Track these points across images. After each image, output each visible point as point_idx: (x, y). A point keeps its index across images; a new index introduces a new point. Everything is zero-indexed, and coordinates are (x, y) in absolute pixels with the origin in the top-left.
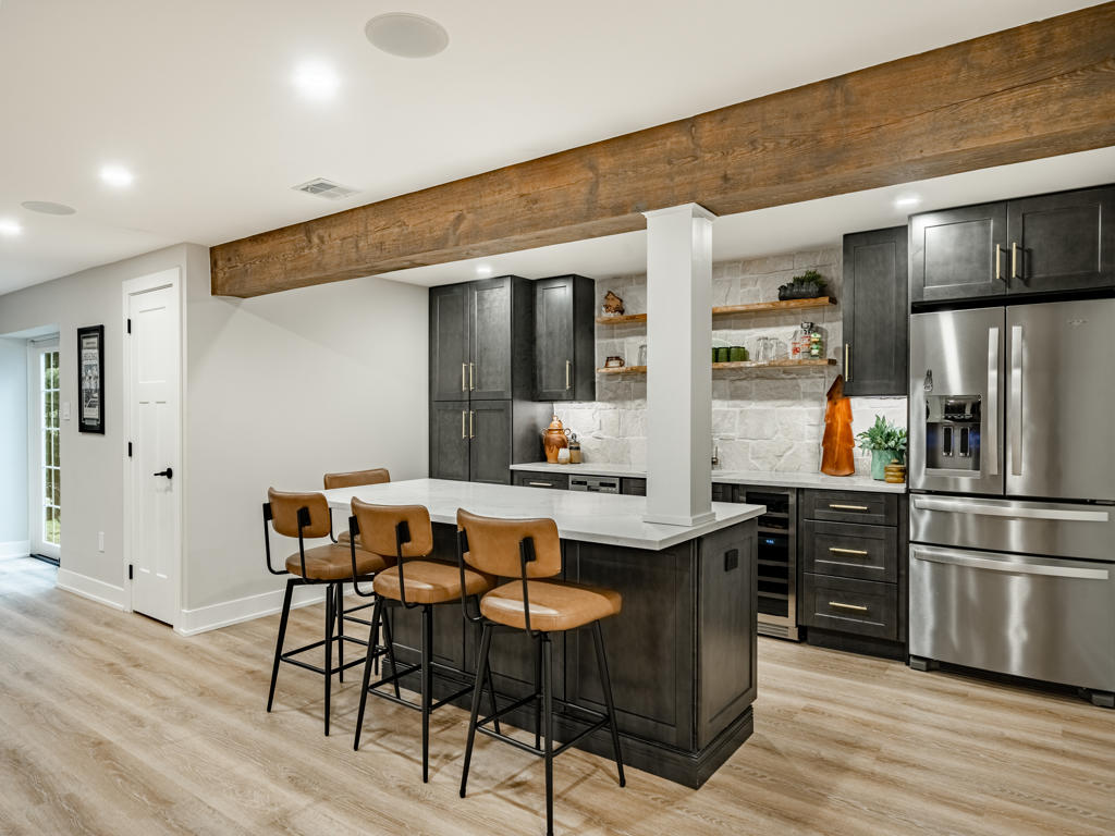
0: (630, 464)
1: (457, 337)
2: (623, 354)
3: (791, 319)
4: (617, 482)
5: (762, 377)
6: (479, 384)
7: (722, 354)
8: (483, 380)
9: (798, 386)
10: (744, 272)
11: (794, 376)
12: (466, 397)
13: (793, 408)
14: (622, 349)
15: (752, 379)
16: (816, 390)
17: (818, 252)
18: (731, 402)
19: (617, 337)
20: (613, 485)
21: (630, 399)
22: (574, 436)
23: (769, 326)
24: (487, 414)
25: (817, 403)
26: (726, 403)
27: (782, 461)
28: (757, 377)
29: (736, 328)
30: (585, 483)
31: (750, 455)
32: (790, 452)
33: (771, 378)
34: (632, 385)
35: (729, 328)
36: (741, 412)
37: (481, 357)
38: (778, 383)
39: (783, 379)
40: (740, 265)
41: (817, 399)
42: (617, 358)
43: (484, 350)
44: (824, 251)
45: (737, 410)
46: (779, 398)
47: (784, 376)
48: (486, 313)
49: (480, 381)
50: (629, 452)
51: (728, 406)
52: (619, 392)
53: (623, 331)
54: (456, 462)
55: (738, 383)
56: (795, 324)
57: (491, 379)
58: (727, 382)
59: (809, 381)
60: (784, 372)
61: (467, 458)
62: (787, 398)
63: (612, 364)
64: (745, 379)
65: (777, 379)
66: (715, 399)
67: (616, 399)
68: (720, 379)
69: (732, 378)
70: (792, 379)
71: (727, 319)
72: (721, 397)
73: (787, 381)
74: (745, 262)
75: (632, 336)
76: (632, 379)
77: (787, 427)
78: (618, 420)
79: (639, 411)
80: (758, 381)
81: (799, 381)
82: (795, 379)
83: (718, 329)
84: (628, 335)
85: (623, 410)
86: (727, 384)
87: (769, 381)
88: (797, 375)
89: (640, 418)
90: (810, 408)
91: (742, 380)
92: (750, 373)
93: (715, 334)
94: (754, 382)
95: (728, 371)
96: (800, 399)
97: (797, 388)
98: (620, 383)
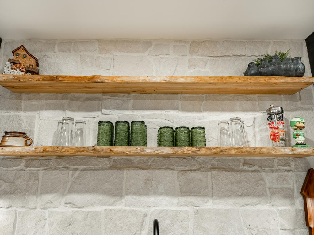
2: (32, 132)
3: (248, 104)
5: (220, 169)
7: (183, 136)
9: (262, 179)
10: (192, 52)
11: (257, 168)
13: (259, 207)
14: (31, 124)
15: (207, 170)
16: (286, 186)
17: (269, 43)
18: (183, 199)
19: (25, 110)
21: (35, 194)
25: (287, 201)
26: (176, 200)
28: (213, 168)
29: (184, 109)
33: (230, 170)
34: (41, 173)
35: (176, 109)
36: (196, 213)
38: (239, 176)
39: (245, 171)
40: (188, 46)
41: (290, 197)
42: (22, 134)
44: (274, 43)
45: (190, 210)
46: (242, 195)
47: (245, 167)
52: (19, 183)
53: (35, 103)
55: (191, 175)
56: (254, 110)
58: (176, 172)
59: (275, 175)
60: (245, 163)
63: (10, 141)
64: (198, 170)
65: (237, 171)
66: (161, 194)
67: (12, 193)
68: (165, 169)
69: (182, 168)
70: (255, 171)
71: (174, 99)
72: (168, 193)
73: (250, 173)
74: (192, 43)
75: (46, 109)
76: (41, 165)
77: (257, 232)
78: (12, 225)
79: (47, 211)
80: (215, 172)
81: (263, 174)
82: (259, 171)
83: (162, 109)
84: (41, 108)
85: (24, 210)
86: (176, 176)
87: (228, 173)
88: (260, 167)
89: (47, 222)
90: (280, 208)
91: (195, 170)
92: (205, 162)
93: (161, 114)
94: (209, 173)
95: (177, 159)
96: (266, 195)
97: (262, 182)
98: (22, 170)
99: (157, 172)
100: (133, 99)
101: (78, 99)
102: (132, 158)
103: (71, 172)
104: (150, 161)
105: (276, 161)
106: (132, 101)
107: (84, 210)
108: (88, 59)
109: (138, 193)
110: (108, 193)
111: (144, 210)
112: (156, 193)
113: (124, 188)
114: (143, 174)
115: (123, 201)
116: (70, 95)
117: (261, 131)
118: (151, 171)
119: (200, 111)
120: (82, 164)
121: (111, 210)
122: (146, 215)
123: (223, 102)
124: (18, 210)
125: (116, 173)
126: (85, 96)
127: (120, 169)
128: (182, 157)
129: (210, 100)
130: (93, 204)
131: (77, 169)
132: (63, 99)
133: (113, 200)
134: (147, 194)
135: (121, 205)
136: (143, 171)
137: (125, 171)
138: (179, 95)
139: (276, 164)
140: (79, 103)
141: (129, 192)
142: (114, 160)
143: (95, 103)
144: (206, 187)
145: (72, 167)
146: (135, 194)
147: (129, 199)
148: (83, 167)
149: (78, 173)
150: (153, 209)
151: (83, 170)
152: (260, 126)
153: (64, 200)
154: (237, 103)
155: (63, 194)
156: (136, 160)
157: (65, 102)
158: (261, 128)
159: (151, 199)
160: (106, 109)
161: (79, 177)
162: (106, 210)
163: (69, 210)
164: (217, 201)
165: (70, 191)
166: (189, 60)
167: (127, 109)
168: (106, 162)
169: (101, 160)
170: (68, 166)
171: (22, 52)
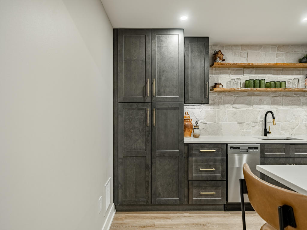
0: (222, 135)
1: (140, 62)
3: (298, 72)
4: (259, 146)
5: (286, 96)
6: (159, 93)
8: (162, 90)
9: (300, 100)
10: (278, 50)
11: (299, 96)
12: (148, 100)
13: (298, 109)
15: (281, 96)
19: (214, 74)
20: (257, 148)
21: (222, 104)
22: (197, 123)
23: (289, 74)
24: (165, 111)
27: (294, 130)
28: (283, 96)
29: (274, 74)
30: (239, 148)
31: (280, 129)
32: (297, 127)
33: (289, 96)
34: (223, 97)
35: (271, 74)
36: (277, 111)
37: (160, 75)
38: (292, 99)
39: (294, 97)
40: (277, 47)
43: (162, 72)
46: (293, 105)
47: (295, 96)
48: (164, 49)
49: (159, 91)
50: (221, 129)
51: (271, 108)
52: (216, 100)
53: (218, 71)
54: (139, 141)
55: (276, 98)
56: (300, 74)
57: (168, 90)
58: (270, 97)
59: (305, 98)
60: (295, 94)
61: (149, 138)
62: (297, 105)
64: (278, 96)
65: (292, 97)
66: (265, 104)
67: (214, 104)
68: (267, 96)
69: (273, 96)
70: (298, 97)
71: (270, 70)
72: (267, 104)
73: (296, 98)
74: (279, 46)
75: (223, 74)
76: (223, 95)
77: (296, 116)
78: (215, 114)
79: (226, 110)
80: (284, 97)
81: (301, 98)
82: (299, 97)
83: (266, 74)
84: (220, 73)
85: (218, 109)
86: (270, 98)
87: (289, 98)
88: (300, 95)
89: (227, 113)
90: (306, 109)
91: (277, 96)
92: (280, 94)
93: (265, 76)
94: (282, 98)
95: (271, 93)
96: (301, 105)
97: (300, 101)
98: (216, 96)
99: (264, 97)
100: (255, 70)
101: (233, 70)
102: (255, 92)
103: (233, 97)
104: (261, 93)
105: (306, 93)
106: (254, 71)
107: (239, 109)
108: (237, 53)
109: (257, 104)
110: (247, 104)
111: (259, 110)
112: (263, 104)
113: (252, 102)
114: (259, 98)
115: (252, 107)
116: (231, 68)
117: (302, 82)
118: (261, 97)
119: (280, 75)
120: (237, 94)
121: (248, 110)
122: (259, 111)
123: (289, 71)
124: (216, 110)
125: (250, 97)
126: (236, 68)
127: (251, 96)
128: (273, 92)
129: (284, 70)
130: (242, 108)
131: (235, 96)
132: (228, 70)
133: (248, 106)
134: (260, 104)
135: (251, 108)
136: (259, 97)
137: (252, 97)
138: (272, 69)
139: (306, 94)
140: (234, 71)
141: (254, 104)
142: (248, 93)
143: (240, 71)
144: (281, 102)
145: (234, 95)
146: (256, 104)
147: (254, 106)
148: (237, 95)
149: (236, 97)
150: (262, 109)
151: (237, 96)
152: (301, 80)
153: (232, 106)
154: (294, 72)
155: (231, 105)
156: (256, 93)
157: (229, 71)
158: (302, 81)
159: (262, 106)
160: (246, 74)
161: (236, 99)
162: (247, 110)
163: (234, 109)
164: (284, 107)
165: (234, 103)
166: (277, 54)
167: (253, 74)
168: (246, 94)
169: (244, 93)
170: (232, 95)
171: (219, 53)
